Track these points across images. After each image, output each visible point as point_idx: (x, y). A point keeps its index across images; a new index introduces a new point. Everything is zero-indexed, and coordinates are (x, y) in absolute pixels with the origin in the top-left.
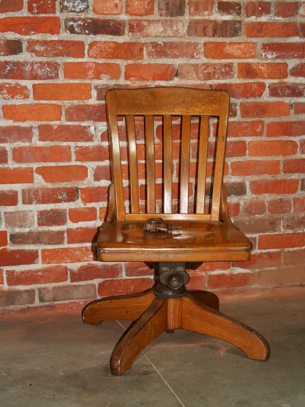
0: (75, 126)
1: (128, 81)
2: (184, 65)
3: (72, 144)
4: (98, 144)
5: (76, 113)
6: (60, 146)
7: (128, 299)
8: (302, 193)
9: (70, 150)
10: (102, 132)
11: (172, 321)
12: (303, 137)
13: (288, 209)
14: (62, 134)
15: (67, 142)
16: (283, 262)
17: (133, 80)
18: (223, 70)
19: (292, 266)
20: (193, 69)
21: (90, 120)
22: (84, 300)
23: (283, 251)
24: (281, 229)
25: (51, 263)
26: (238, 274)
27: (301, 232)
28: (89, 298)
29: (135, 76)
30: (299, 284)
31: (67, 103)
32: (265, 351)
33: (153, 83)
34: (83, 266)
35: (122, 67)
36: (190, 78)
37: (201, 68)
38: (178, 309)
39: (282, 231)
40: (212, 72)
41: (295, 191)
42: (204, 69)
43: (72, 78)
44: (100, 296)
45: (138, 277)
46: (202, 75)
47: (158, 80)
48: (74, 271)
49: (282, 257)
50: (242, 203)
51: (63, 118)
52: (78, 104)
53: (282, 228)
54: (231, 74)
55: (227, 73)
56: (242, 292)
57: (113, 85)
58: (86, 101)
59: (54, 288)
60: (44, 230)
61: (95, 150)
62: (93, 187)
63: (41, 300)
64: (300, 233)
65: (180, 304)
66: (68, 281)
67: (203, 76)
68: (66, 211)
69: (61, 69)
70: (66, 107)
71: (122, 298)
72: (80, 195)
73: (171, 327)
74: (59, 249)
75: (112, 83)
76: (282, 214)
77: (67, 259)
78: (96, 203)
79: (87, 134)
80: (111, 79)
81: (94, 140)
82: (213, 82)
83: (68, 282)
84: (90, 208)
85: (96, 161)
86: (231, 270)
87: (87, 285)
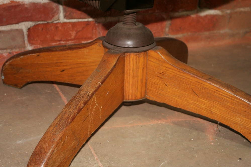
7: (64, 52)
11: (132, 88)
22: (9, 51)
28: (15, 48)
34: (3, 4)
38: (142, 69)
44: (31, 46)
45: (80, 20)
56: (210, 38)
65: (144, 62)
71: (54, 49)
73: (130, 97)
87: (11, 31)
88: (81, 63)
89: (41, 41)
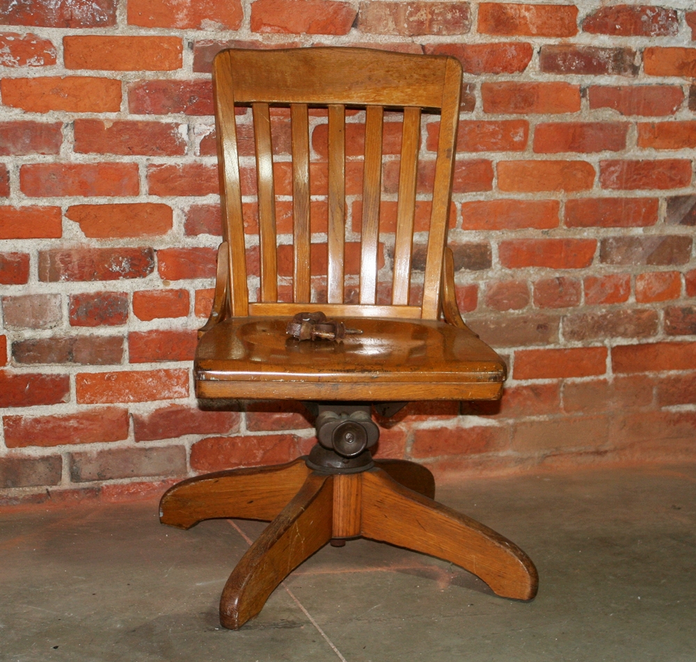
0: (147, 124)
1: (258, 35)
2: (370, 4)
3: (142, 160)
4: (195, 161)
5: (150, 97)
6: (118, 163)
7: (253, 476)
8: (601, 268)
9: (138, 172)
10: (202, 137)
11: (343, 520)
12: (605, 154)
13: (574, 298)
14: (122, 138)
15: (131, 156)
16: (562, 405)
17: (267, 32)
18: (449, 16)
19: (580, 414)
20: (389, 13)
21: (179, 112)
22: (162, 478)
23: (563, 384)
24: (559, 340)
25: (95, 402)
26: (473, 429)
27: (599, 344)
28: (171, 474)
29: (271, 24)
30: (592, 449)
31: (132, 77)
32: (528, 582)
33: (308, 38)
34: (160, 409)
35: (246, 4)
36: (382, 31)
37: (405, 11)
38: (355, 495)
39: (560, 342)
40: (426, 20)
41: (587, 263)
42: (411, 14)
43: (144, 26)
44: (195, 471)
45: (271, 433)
46: (406, 26)
47: (318, 33)
48: (141, 419)
49: (561, 395)
50: (482, 285)
51: (124, 106)
52: (155, 78)
53: (560, 336)
54: (465, 25)
55: (456, 23)
56: (481, 465)
57: (227, 42)
58: (171, 72)
59: (101, 453)
60: (83, 336)
61: (187, 172)
62: (183, 248)
63: (75, 477)
64: (597, 348)
65: (358, 487)
66: (129, 438)
67: (408, 28)
68: (128, 297)
69: (120, 6)
70: (131, 85)
71: (240, 473)
72: (156, 264)
73: (341, 533)
74: (112, 374)
75: (225, 37)
76: (562, 310)
77: (127, 394)
78: (189, 281)
79: (171, 140)
80: (223, 29)
81: (186, 152)
82: (428, 40)
83: (130, 442)
84: (177, 291)
85: (189, 196)
86: (459, 421)
87: (168, 447)
88: (275, 491)
89: (210, 464)
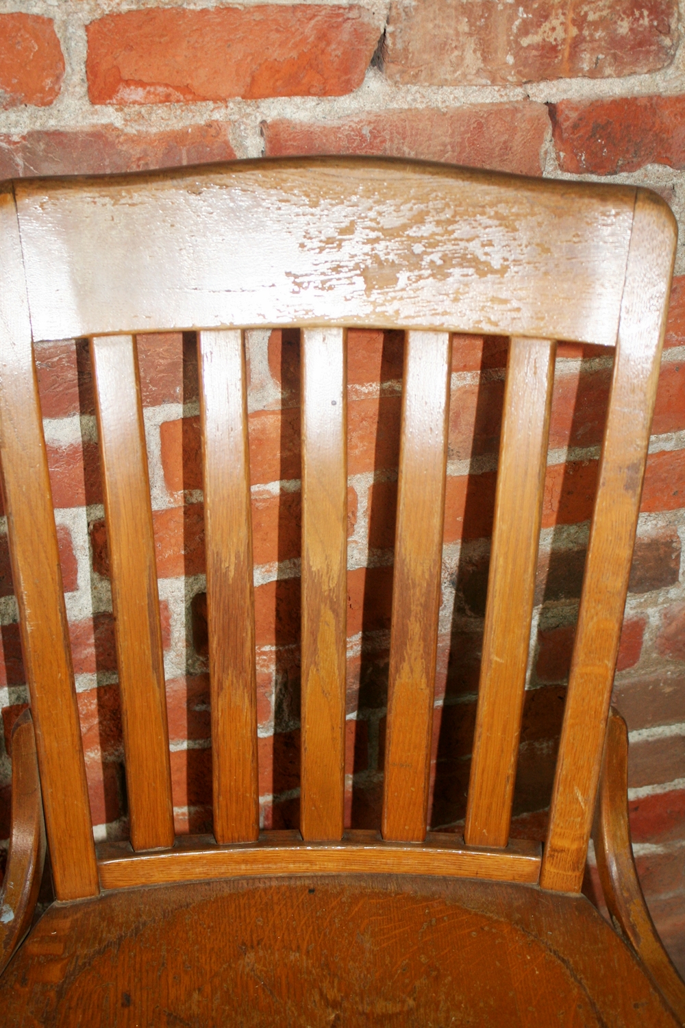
1: (111, 109)
2: (416, 9)
17: (134, 102)
18: (624, 27)
20: (467, 29)
29: (145, 79)
33: (249, 110)
35: (71, 30)
36: (448, 77)
37: (511, 20)
40: (564, 40)
42: (525, 30)
46: (510, 59)
47: (275, 93)
50: (654, 617)
54: (661, 48)
55: (640, 44)
57: (24, 138)
67: (515, 65)
75: (18, 124)
80: (9, 104)
82: (565, 91)
